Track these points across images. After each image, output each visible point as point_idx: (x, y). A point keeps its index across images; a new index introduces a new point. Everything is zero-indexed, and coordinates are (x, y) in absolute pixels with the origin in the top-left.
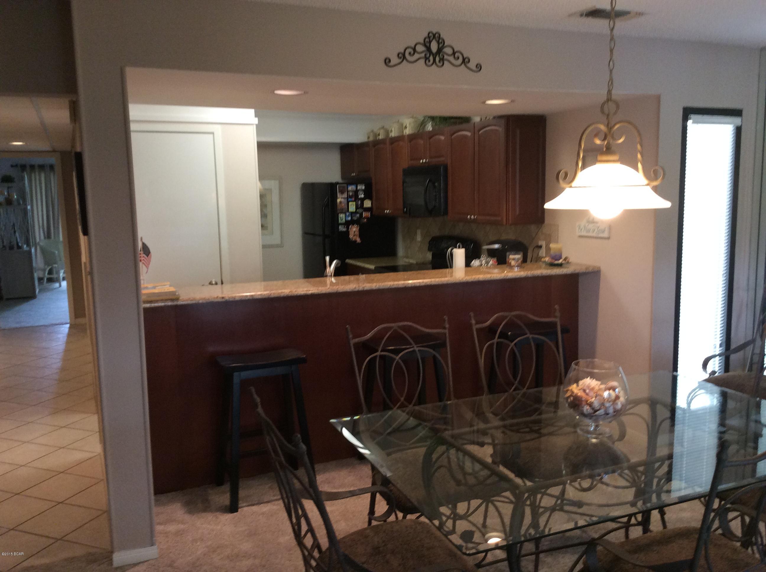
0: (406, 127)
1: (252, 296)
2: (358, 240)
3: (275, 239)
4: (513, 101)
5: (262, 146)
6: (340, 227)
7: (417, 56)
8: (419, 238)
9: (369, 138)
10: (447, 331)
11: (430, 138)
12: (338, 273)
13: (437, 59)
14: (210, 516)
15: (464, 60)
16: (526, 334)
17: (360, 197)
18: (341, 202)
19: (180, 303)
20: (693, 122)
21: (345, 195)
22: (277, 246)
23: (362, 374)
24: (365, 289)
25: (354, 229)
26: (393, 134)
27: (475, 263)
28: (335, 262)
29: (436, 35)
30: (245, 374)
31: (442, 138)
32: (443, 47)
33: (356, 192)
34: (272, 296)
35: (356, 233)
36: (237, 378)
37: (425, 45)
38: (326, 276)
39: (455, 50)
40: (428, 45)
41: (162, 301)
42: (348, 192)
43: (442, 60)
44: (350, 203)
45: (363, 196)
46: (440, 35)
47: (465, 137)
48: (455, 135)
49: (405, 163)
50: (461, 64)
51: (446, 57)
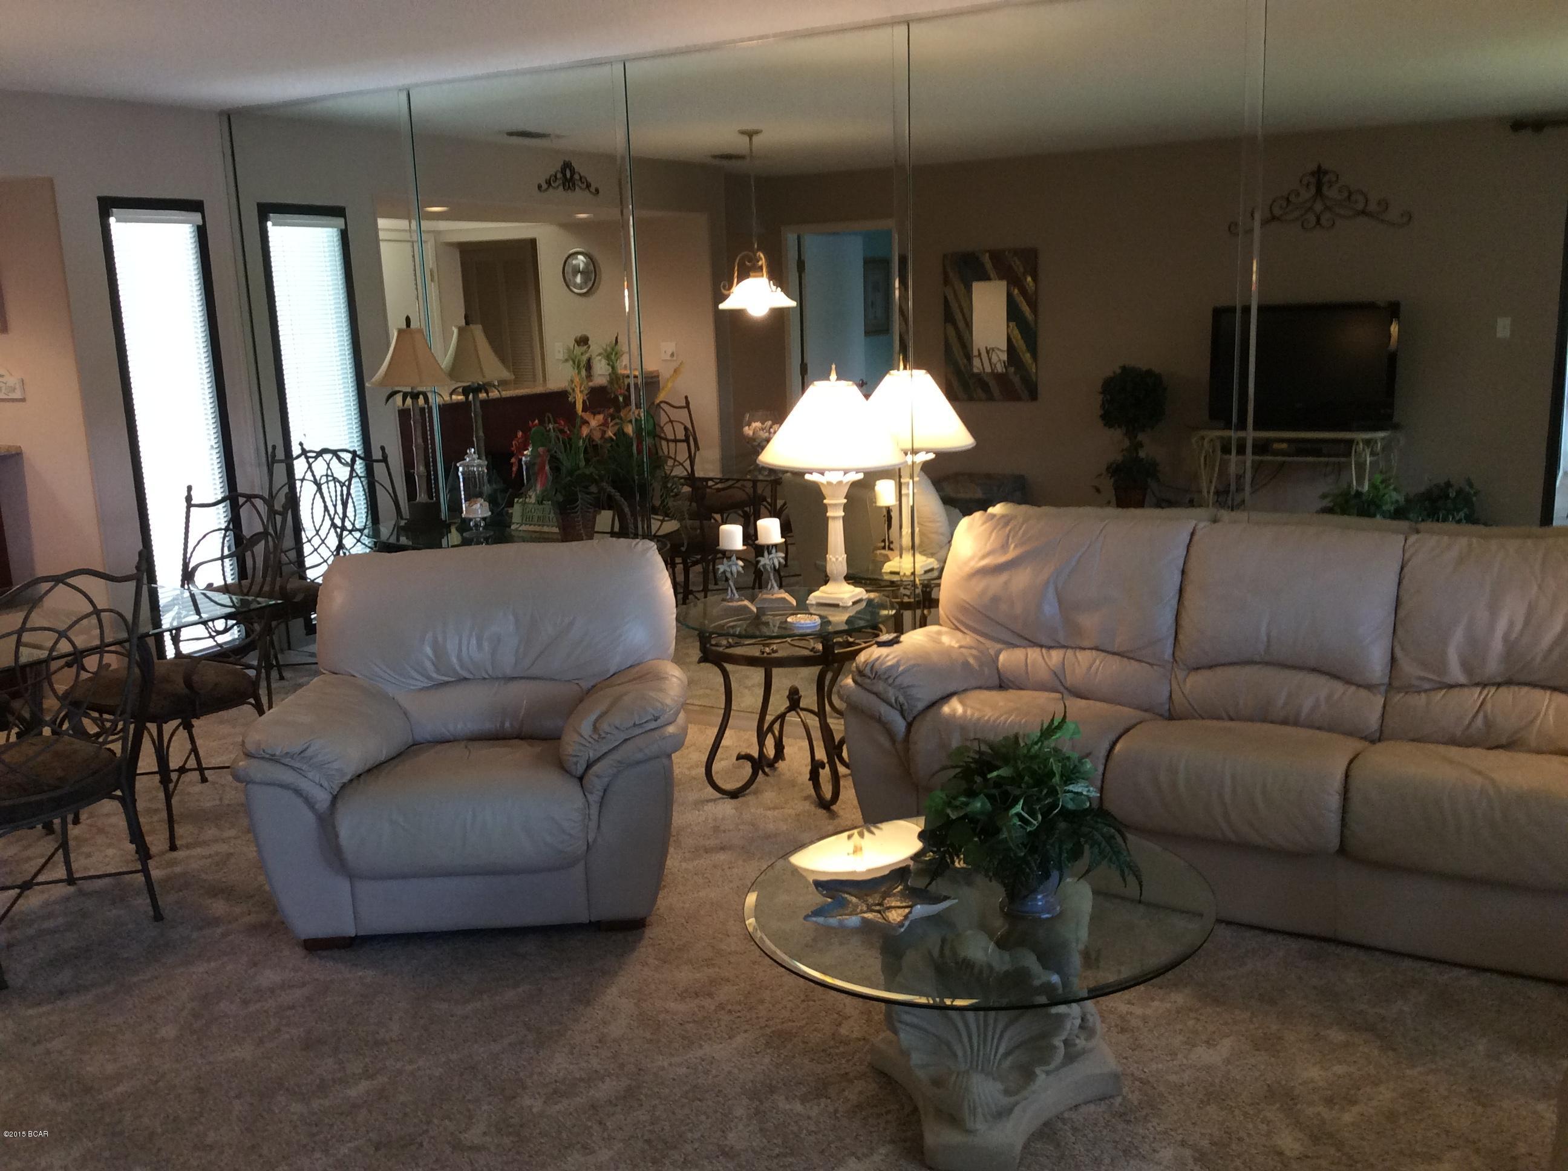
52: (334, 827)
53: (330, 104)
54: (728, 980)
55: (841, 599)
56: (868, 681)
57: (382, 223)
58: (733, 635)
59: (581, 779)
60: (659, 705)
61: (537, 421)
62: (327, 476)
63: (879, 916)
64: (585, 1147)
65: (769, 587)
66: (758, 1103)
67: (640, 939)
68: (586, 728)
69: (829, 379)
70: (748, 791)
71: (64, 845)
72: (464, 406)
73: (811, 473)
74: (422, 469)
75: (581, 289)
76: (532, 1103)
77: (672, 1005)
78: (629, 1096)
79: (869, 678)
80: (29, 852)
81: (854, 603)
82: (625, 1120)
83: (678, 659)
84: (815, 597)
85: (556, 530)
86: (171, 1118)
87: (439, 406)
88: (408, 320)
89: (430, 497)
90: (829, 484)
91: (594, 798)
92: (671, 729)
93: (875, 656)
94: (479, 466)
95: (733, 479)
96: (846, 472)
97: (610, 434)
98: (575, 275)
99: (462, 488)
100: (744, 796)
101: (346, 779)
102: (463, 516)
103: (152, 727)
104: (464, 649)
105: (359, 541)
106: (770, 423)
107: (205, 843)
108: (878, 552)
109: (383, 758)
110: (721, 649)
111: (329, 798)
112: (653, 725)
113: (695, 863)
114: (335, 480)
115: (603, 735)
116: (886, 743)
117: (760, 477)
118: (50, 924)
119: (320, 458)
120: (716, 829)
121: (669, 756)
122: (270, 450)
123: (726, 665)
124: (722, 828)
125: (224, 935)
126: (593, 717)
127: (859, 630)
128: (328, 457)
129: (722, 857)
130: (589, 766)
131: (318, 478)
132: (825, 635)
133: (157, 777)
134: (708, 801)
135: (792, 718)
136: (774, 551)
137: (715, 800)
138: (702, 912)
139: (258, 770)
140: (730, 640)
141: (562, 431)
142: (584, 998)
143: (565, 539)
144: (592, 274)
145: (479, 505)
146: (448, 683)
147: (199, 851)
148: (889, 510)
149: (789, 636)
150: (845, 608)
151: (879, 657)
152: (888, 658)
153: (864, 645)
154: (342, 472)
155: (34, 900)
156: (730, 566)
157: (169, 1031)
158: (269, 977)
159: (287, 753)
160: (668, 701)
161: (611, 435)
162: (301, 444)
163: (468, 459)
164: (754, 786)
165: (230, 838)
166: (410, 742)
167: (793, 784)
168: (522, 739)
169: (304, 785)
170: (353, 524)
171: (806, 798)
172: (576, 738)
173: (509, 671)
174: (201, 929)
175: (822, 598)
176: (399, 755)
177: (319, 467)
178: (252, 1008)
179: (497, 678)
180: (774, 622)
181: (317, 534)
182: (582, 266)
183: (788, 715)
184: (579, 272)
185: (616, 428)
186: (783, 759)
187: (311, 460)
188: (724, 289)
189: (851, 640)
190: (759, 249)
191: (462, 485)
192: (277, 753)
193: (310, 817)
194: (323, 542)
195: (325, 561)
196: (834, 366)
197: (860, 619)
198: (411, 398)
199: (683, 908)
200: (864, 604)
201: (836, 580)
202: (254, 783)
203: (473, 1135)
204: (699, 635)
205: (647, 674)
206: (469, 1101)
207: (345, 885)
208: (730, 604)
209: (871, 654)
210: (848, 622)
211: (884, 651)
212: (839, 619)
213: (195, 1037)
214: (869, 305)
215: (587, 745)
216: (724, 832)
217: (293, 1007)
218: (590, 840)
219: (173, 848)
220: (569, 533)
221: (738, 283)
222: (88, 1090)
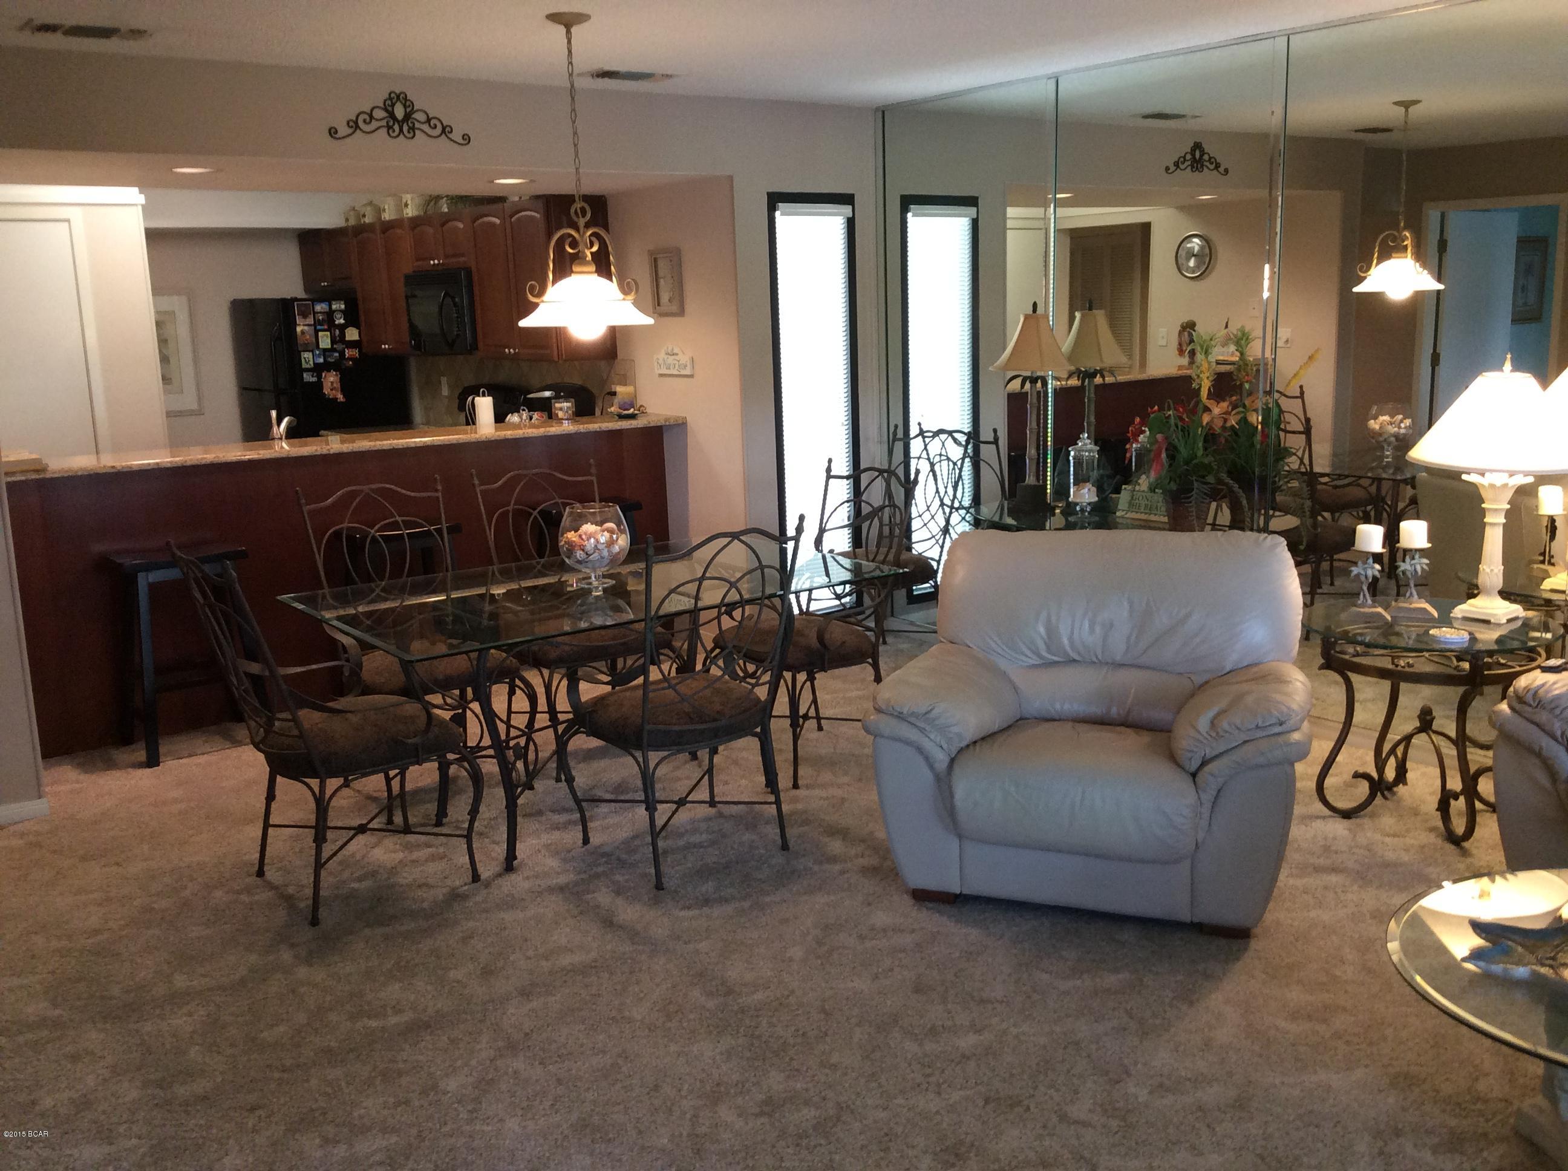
0: (406, 205)
1: (157, 464)
2: (340, 397)
3: (189, 401)
4: (532, 181)
5: (154, 236)
6: (305, 375)
7: (375, 124)
8: (445, 392)
9: (347, 220)
10: (440, 494)
11: (443, 225)
12: (292, 434)
13: (405, 128)
14: (116, 774)
15: (444, 128)
16: (555, 498)
17: (337, 322)
18: (303, 332)
19: (48, 476)
20: (782, 214)
21: (310, 320)
22: (191, 413)
23: (322, 549)
24: (332, 452)
25: (332, 379)
26: (387, 216)
27: (513, 418)
28: (286, 420)
29: (402, 96)
30: (155, 576)
31: (461, 226)
32: (413, 112)
33: (330, 314)
34: (189, 463)
35: (335, 385)
36: (144, 581)
37: (386, 110)
38: (273, 439)
39: (430, 116)
40: (390, 109)
41: (23, 472)
42: (314, 313)
43: (412, 129)
44: (320, 334)
45: (342, 321)
46: (406, 96)
47: (493, 225)
48: (481, 221)
49: (407, 266)
50: (441, 134)
51: (417, 125)
52: (950, 787)
53: (979, 96)
54: (1344, 1009)
55: (1494, 615)
56: (1529, 709)
57: (1011, 212)
58: (1361, 643)
59: (1194, 775)
60: (1285, 710)
61: (1156, 407)
62: (941, 455)
63: (1551, 971)
64: (1193, 1147)
65: (1408, 594)
66: (1382, 1144)
67: (1246, 949)
68: (1203, 723)
69: (1502, 371)
70: (1362, 813)
71: (710, 771)
72: (1079, 391)
73: (1469, 473)
74: (1033, 452)
75: (1193, 272)
76: (1137, 1091)
77: (1282, 1024)
78: (1240, 1105)
79: (1530, 706)
80: (678, 773)
81: (1509, 621)
82: (1236, 1129)
83: (1302, 663)
84: (1463, 609)
85: (1166, 519)
86: (801, 1032)
87: (1055, 390)
88: (1035, 305)
89: (1038, 479)
90: (1492, 486)
91: (1207, 797)
92: (1296, 736)
93: (1538, 682)
94: (1090, 451)
95: (1355, 476)
96: (1512, 474)
97: (1233, 421)
98: (1188, 260)
99: (1072, 472)
100: (1356, 818)
101: (963, 744)
102: (1070, 500)
103: (788, 675)
104: (1076, 632)
105: (964, 518)
106: (1400, 417)
107: (823, 786)
108: (1535, 566)
109: (996, 728)
110: (1347, 657)
111: (947, 760)
112: (1277, 729)
113: (1305, 880)
114: (948, 459)
115: (1221, 733)
116: (1543, 779)
117: (1384, 476)
118: (696, 839)
119: (937, 438)
120: (1327, 849)
121: (1292, 765)
122: (892, 429)
123: (1350, 674)
124: (1333, 848)
125: (843, 872)
126: (1211, 714)
127: (1512, 651)
128: (943, 437)
129: (1333, 879)
130: (1204, 763)
131: (931, 457)
132: (1472, 654)
133: (788, 721)
134: (1318, 817)
135: (1420, 740)
136: (1417, 556)
137: (1324, 818)
138: (1314, 934)
139: (887, 725)
140: (1358, 649)
141: (1181, 419)
142: (1188, 997)
143: (1173, 529)
144: (1207, 259)
145: (1086, 490)
146: (1058, 662)
147: (817, 792)
148: (1552, 520)
149: (1428, 651)
150: (1499, 625)
151: (1543, 685)
152: (1556, 686)
153: (1518, 669)
154: (956, 452)
155: (684, 816)
156: (1365, 569)
157: (797, 952)
158: (881, 918)
159: (913, 713)
160: (1295, 706)
161: (1234, 423)
162: (919, 424)
163: (1080, 444)
164: (1370, 808)
165: (844, 784)
166: (1018, 717)
167: (1416, 812)
168: (1127, 727)
169: (927, 745)
170: (960, 502)
171: (1432, 829)
172: (1192, 733)
173: (1118, 658)
174: (821, 863)
175: (1470, 612)
176: (1009, 727)
177: (935, 446)
178: (868, 944)
179: (1107, 663)
180: (1409, 635)
181: (928, 510)
182: (1197, 249)
183: (1415, 737)
184: (1194, 255)
185: (1239, 417)
186: (1405, 783)
187: (927, 440)
188: (1361, 270)
189: (1503, 661)
190: (1405, 228)
191: (1072, 469)
192: (905, 712)
193: (928, 776)
194: (933, 517)
195: (934, 537)
196: (1509, 356)
197: (1513, 639)
198: (1030, 382)
199: (1291, 926)
200: (1520, 623)
201: (1488, 593)
202: (883, 736)
203: (1079, 1110)
204: (1323, 640)
205: (1269, 675)
206: (1074, 1075)
207: (955, 843)
208: (1362, 610)
209: (1532, 680)
210: (1499, 641)
211: (1550, 677)
212: (1488, 637)
213: (819, 962)
214: (1520, 289)
215: (1205, 741)
216: (1336, 853)
217: (904, 951)
218: (1199, 841)
219: (796, 786)
220: (1179, 522)
221: (1377, 264)
222: (729, 992)
